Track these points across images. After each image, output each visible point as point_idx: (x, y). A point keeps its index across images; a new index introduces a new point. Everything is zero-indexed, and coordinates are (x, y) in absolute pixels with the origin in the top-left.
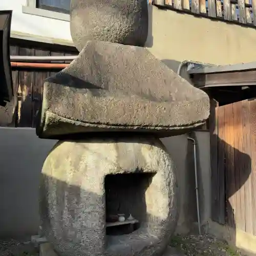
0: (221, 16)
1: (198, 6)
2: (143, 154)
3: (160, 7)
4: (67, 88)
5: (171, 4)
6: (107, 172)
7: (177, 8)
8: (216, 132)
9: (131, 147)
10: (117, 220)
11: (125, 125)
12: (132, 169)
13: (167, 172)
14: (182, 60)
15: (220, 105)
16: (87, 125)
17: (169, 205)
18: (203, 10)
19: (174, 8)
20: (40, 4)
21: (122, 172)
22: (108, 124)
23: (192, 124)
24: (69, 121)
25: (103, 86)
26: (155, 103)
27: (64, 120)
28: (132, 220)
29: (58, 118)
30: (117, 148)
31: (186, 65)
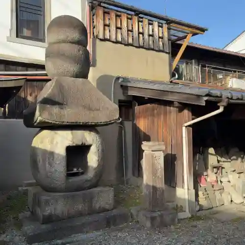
0: (142, 45)
1: (127, 39)
2: (86, 137)
3: (101, 40)
4: (48, 106)
5: (108, 38)
6: (68, 145)
7: (113, 40)
8: (135, 122)
9: (79, 133)
10: (73, 170)
11: (76, 123)
12: (80, 143)
13: (98, 145)
14: (116, 75)
15: (138, 105)
16: (57, 123)
17: (98, 160)
18: (130, 41)
19: (111, 40)
20: (19, 34)
21: (74, 145)
22: (68, 122)
23: (110, 121)
24: (49, 121)
25: (65, 103)
26: (91, 112)
27: (47, 121)
28: (80, 170)
29: (44, 120)
30: (72, 133)
31: (118, 78)
